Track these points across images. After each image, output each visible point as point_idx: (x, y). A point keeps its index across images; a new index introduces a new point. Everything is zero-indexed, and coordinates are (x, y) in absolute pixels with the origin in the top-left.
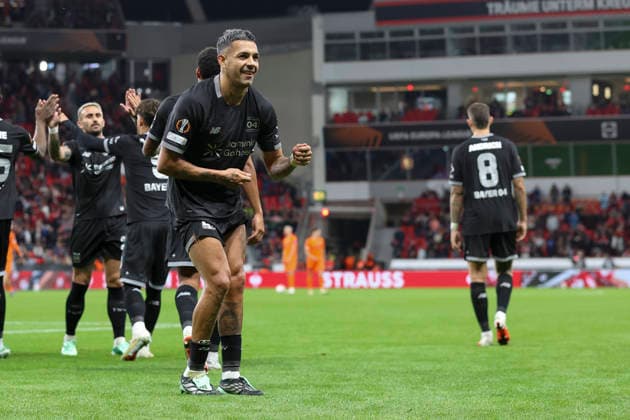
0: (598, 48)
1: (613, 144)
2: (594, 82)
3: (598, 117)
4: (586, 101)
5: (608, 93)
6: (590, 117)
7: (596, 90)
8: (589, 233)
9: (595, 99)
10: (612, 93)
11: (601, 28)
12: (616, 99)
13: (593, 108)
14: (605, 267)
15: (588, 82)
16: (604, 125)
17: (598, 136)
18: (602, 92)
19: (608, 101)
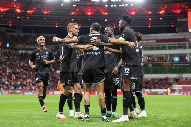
0: (148, 50)
1: (151, 68)
2: (147, 56)
3: (148, 63)
4: (146, 60)
5: (150, 58)
6: (147, 63)
7: (148, 58)
8: (146, 85)
9: (147, 59)
10: (151, 58)
11: (149, 46)
12: (151, 60)
13: (147, 61)
14: (149, 91)
15: (146, 56)
16: (149, 64)
17: (148, 66)
18: (149, 58)
19: (150, 60)
